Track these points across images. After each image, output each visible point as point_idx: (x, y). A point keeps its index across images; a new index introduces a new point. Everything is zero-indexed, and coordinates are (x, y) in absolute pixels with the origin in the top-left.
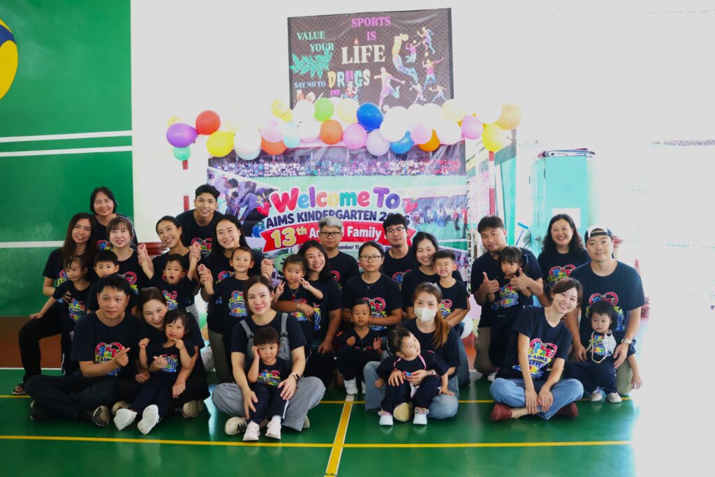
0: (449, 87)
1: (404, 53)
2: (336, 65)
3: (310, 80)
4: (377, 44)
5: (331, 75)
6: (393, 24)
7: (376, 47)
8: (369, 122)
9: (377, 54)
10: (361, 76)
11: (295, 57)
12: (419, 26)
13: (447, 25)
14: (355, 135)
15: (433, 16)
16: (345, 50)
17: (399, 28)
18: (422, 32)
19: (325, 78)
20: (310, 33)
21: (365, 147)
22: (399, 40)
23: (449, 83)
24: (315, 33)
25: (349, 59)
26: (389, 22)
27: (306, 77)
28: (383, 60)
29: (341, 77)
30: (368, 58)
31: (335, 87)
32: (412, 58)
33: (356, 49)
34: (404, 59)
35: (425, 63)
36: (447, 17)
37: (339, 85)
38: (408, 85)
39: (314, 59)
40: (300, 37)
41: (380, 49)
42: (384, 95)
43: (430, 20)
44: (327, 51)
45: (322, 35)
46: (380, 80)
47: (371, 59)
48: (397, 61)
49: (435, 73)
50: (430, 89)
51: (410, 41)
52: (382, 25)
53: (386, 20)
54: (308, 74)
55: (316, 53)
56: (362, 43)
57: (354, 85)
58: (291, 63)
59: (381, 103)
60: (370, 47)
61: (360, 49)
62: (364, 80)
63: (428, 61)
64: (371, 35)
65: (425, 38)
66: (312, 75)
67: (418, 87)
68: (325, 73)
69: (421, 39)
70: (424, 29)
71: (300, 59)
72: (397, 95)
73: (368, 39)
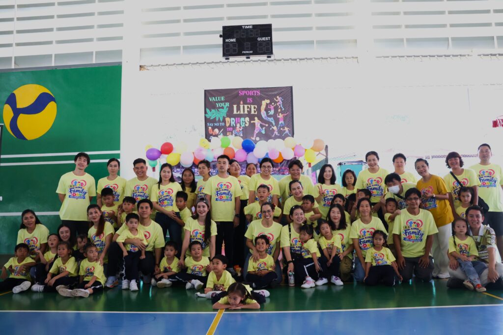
0: (291, 128)
1: (267, 110)
2: (230, 114)
3: (216, 122)
4: (253, 105)
5: (227, 119)
6: (262, 95)
7: (253, 106)
8: (248, 148)
9: (253, 110)
10: (244, 121)
11: (208, 110)
12: (275, 96)
13: (290, 95)
14: (240, 155)
15: (283, 90)
16: (235, 106)
17: (264, 96)
18: (277, 99)
19: (224, 121)
20: (216, 98)
21: (246, 161)
22: (265, 103)
23: (291, 126)
24: (219, 98)
25: (237, 112)
26: (259, 93)
27: (214, 121)
28: (256, 113)
29: (233, 121)
30: (248, 111)
31: (230, 126)
32: (272, 112)
33: (241, 106)
34: (267, 113)
35: (279, 115)
36: (290, 91)
37: (232, 125)
38: (269, 127)
39: (218, 111)
40: (211, 100)
41: (255, 108)
42: (256, 132)
43: (281, 92)
44: (225, 107)
45: (223, 98)
46: (254, 123)
47: (249, 112)
48: (263, 114)
49: (284, 121)
50: (282, 129)
51: (270, 103)
52: (255, 94)
53: (258, 92)
54: (215, 118)
55: (220, 108)
56: (245, 103)
57: (240, 125)
58: (206, 113)
59: (255, 136)
60: (249, 106)
61: (244, 107)
62: (246, 123)
63: (280, 114)
64: (250, 100)
65: (279, 102)
66: (217, 119)
67: (275, 128)
68: (224, 119)
69: (277, 102)
70: (278, 97)
71: (211, 111)
72: (263, 132)
73: (248, 101)
